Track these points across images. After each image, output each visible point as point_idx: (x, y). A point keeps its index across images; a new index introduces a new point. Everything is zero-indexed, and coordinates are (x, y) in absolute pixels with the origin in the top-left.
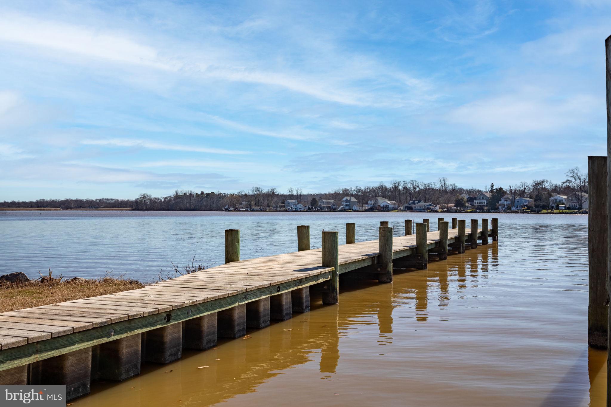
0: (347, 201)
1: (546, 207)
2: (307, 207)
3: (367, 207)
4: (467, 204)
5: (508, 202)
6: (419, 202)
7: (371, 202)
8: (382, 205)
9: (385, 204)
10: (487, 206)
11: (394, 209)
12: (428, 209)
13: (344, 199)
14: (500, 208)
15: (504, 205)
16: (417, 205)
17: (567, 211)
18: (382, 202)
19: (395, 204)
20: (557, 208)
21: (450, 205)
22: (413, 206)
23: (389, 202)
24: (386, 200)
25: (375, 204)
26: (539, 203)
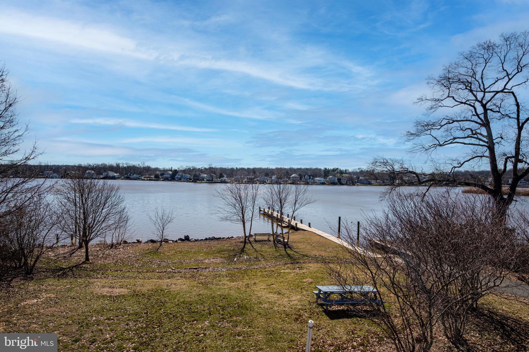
0: (89, 173)
1: (198, 180)
2: (61, 176)
3: (102, 176)
4: (160, 177)
5: (180, 176)
6: (133, 175)
7: (105, 174)
8: (111, 176)
9: (113, 175)
10: (170, 178)
11: (118, 178)
12: (139, 178)
13: (87, 172)
14: (176, 179)
15: (178, 178)
16: (132, 177)
17: (207, 182)
18: (111, 174)
19: (119, 175)
20: (203, 180)
21: (151, 176)
22: (131, 177)
23: (116, 174)
24: (113, 173)
25: (107, 175)
26: (195, 178)
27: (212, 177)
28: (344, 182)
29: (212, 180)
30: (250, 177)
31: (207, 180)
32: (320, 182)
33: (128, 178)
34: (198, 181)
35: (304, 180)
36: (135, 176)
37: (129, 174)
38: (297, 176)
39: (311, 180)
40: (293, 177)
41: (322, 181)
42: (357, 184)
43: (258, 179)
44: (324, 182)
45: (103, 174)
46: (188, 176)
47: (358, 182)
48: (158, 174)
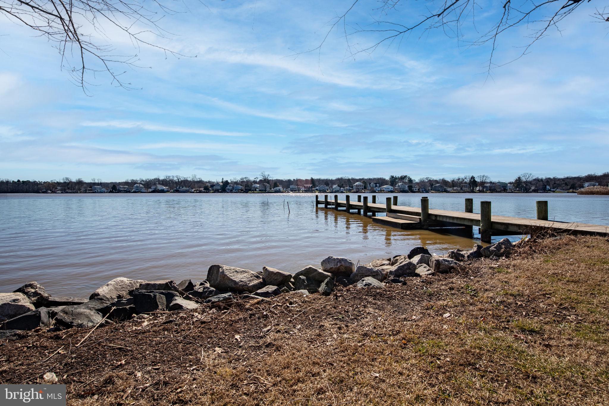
0: (137, 187)
1: (250, 190)
2: (109, 190)
3: (150, 190)
4: (210, 189)
5: (231, 188)
7: (153, 187)
8: (160, 189)
10: (220, 189)
11: (168, 191)
12: (188, 191)
13: (135, 185)
14: (227, 191)
15: (229, 189)
18: (160, 187)
19: (168, 188)
20: (256, 190)
21: (201, 189)
22: (180, 190)
23: (164, 187)
24: (162, 186)
25: (156, 188)
26: (247, 188)
27: (265, 187)
28: (416, 189)
29: (265, 191)
30: (308, 185)
31: (260, 191)
32: (388, 190)
33: (177, 191)
34: (250, 192)
35: (370, 188)
36: (184, 188)
37: (178, 187)
38: (362, 184)
39: (377, 188)
40: (357, 186)
41: (390, 189)
42: (431, 191)
43: (317, 188)
44: (392, 190)
45: (152, 187)
46: (240, 187)
47: (431, 190)
48: (208, 186)
